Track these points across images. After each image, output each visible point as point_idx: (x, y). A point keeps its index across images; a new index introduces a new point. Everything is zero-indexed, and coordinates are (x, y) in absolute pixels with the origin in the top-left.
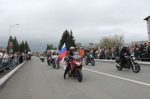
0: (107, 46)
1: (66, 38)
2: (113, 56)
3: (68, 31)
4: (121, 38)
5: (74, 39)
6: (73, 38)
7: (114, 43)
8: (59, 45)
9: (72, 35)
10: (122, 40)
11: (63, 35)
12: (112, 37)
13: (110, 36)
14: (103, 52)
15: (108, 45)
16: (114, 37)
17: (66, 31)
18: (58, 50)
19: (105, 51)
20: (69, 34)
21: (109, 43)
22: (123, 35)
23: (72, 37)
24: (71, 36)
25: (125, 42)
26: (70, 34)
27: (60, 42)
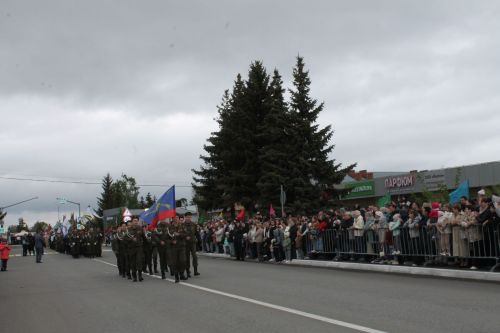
6: (313, 116)
8: (204, 173)
9: (304, 92)
17: (257, 72)
18: (193, 209)
20: (279, 91)
23: (305, 110)
27: (208, 155)
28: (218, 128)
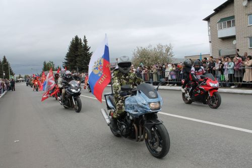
0: (145, 63)
1: (77, 50)
2: (155, 79)
3: (79, 37)
4: (168, 50)
5: (90, 51)
6: (88, 50)
7: (157, 58)
8: (65, 63)
9: (86, 44)
10: (169, 53)
11: (71, 46)
12: (153, 48)
13: (150, 46)
14: (138, 74)
15: (146, 61)
16: (156, 47)
17: (77, 38)
19: (141, 72)
20: (81, 43)
21: (149, 58)
22: (170, 44)
23: (86, 48)
24: (85, 46)
25: (174, 57)
26: (84, 43)
27: (66, 58)
28: (68, 52)
